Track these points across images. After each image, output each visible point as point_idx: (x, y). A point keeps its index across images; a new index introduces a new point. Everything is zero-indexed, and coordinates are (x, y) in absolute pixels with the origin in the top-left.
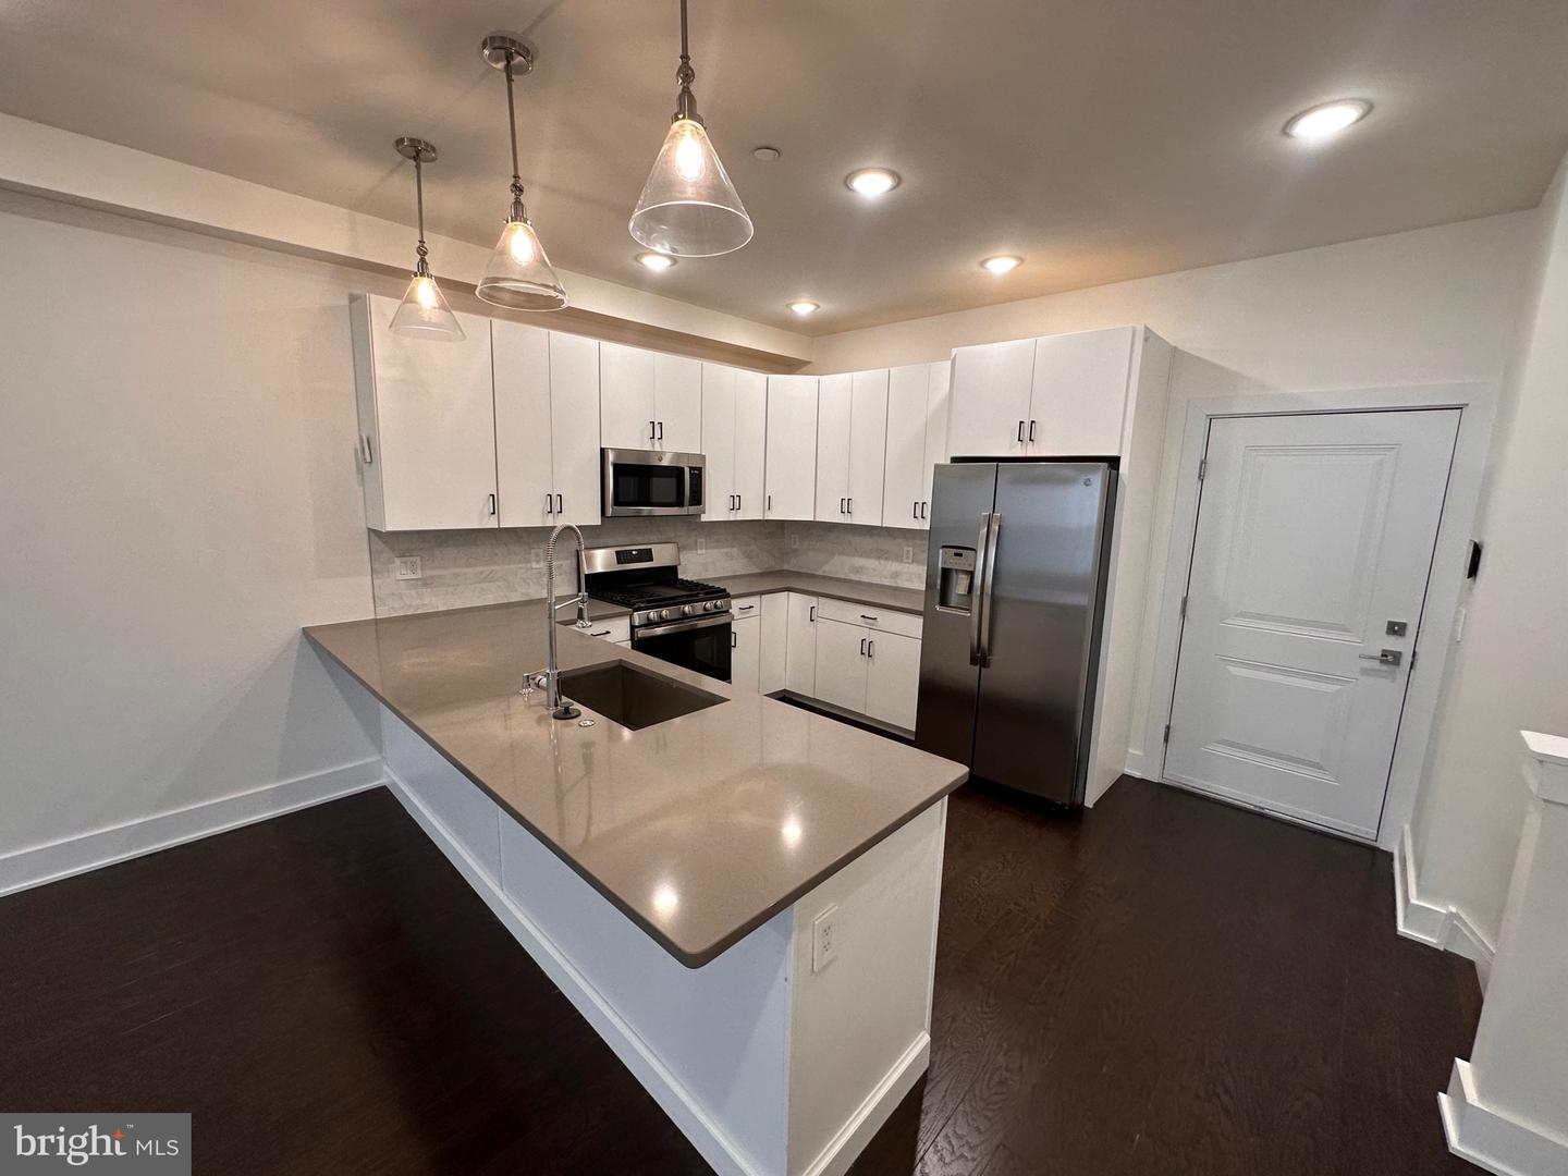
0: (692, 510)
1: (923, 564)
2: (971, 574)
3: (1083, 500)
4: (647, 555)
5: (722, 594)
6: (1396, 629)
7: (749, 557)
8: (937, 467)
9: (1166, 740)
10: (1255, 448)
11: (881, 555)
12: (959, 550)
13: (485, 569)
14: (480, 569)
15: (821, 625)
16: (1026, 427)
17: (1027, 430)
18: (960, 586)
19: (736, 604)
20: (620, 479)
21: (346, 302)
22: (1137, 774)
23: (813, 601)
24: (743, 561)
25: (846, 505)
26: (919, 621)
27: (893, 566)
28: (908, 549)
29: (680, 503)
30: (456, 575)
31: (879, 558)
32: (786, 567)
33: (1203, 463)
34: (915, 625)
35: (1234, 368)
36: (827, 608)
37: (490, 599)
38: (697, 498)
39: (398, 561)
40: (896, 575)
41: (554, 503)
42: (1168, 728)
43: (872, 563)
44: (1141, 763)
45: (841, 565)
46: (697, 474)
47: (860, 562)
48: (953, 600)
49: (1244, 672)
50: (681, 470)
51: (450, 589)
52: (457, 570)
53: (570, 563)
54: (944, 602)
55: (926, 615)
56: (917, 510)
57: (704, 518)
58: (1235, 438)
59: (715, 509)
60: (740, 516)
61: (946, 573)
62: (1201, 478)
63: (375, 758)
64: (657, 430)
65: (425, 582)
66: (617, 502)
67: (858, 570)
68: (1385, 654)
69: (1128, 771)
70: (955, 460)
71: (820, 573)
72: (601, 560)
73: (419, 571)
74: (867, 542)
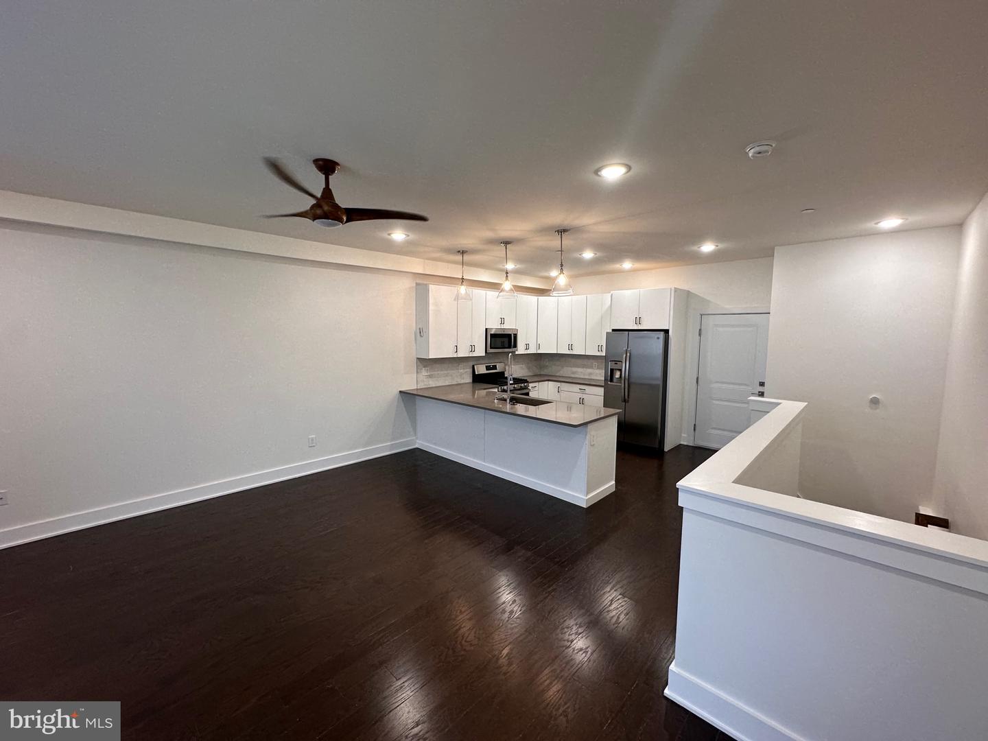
0: (514, 349)
1: (602, 369)
2: (621, 370)
3: (657, 345)
4: (495, 367)
5: (526, 381)
6: (762, 384)
7: (529, 368)
8: (607, 333)
9: (695, 430)
10: (716, 326)
11: (584, 366)
12: (616, 362)
13: (446, 372)
15: (563, 394)
16: (638, 319)
17: (638, 320)
18: (617, 375)
19: (531, 385)
20: (492, 339)
21: (415, 285)
22: (685, 443)
23: (559, 384)
24: (526, 370)
25: (571, 347)
26: (602, 390)
27: (589, 370)
28: (595, 363)
29: (510, 347)
30: (438, 374)
31: (583, 367)
32: (542, 373)
33: (700, 330)
34: (601, 391)
35: (708, 299)
36: (565, 386)
37: (447, 383)
38: (515, 346)
39: (423, 369)
40: (590, 374)
41: (473, 348)
42: (695, 425)
43: (580, 370)
44: (686, 440)
45: (567, 371)
46: (515, 336)
47: (575, 369)
48: (615, 380)
49: (717, 402)
50: (510, 335)
51: (437, 379)
52: (439, 372)
53: (470, 370)
54: (611, 380)
55: (605, 387)
56: (600, 347)
57: (517, 353)
58: (710, 322)
59: (521, 350)
60: (528, 352)
61: (612, 370)
62: (700, 335)
63: (414, 438)
64: (502, 321)
65: (430, 376)
66: (491, 348)
67: (573, 373)
68: (759, 392)
69: (682, 443)
70: (613, 330)
71: (557, 375)
72: (481, 369)
73: (429, 372)
74: (579, 361)
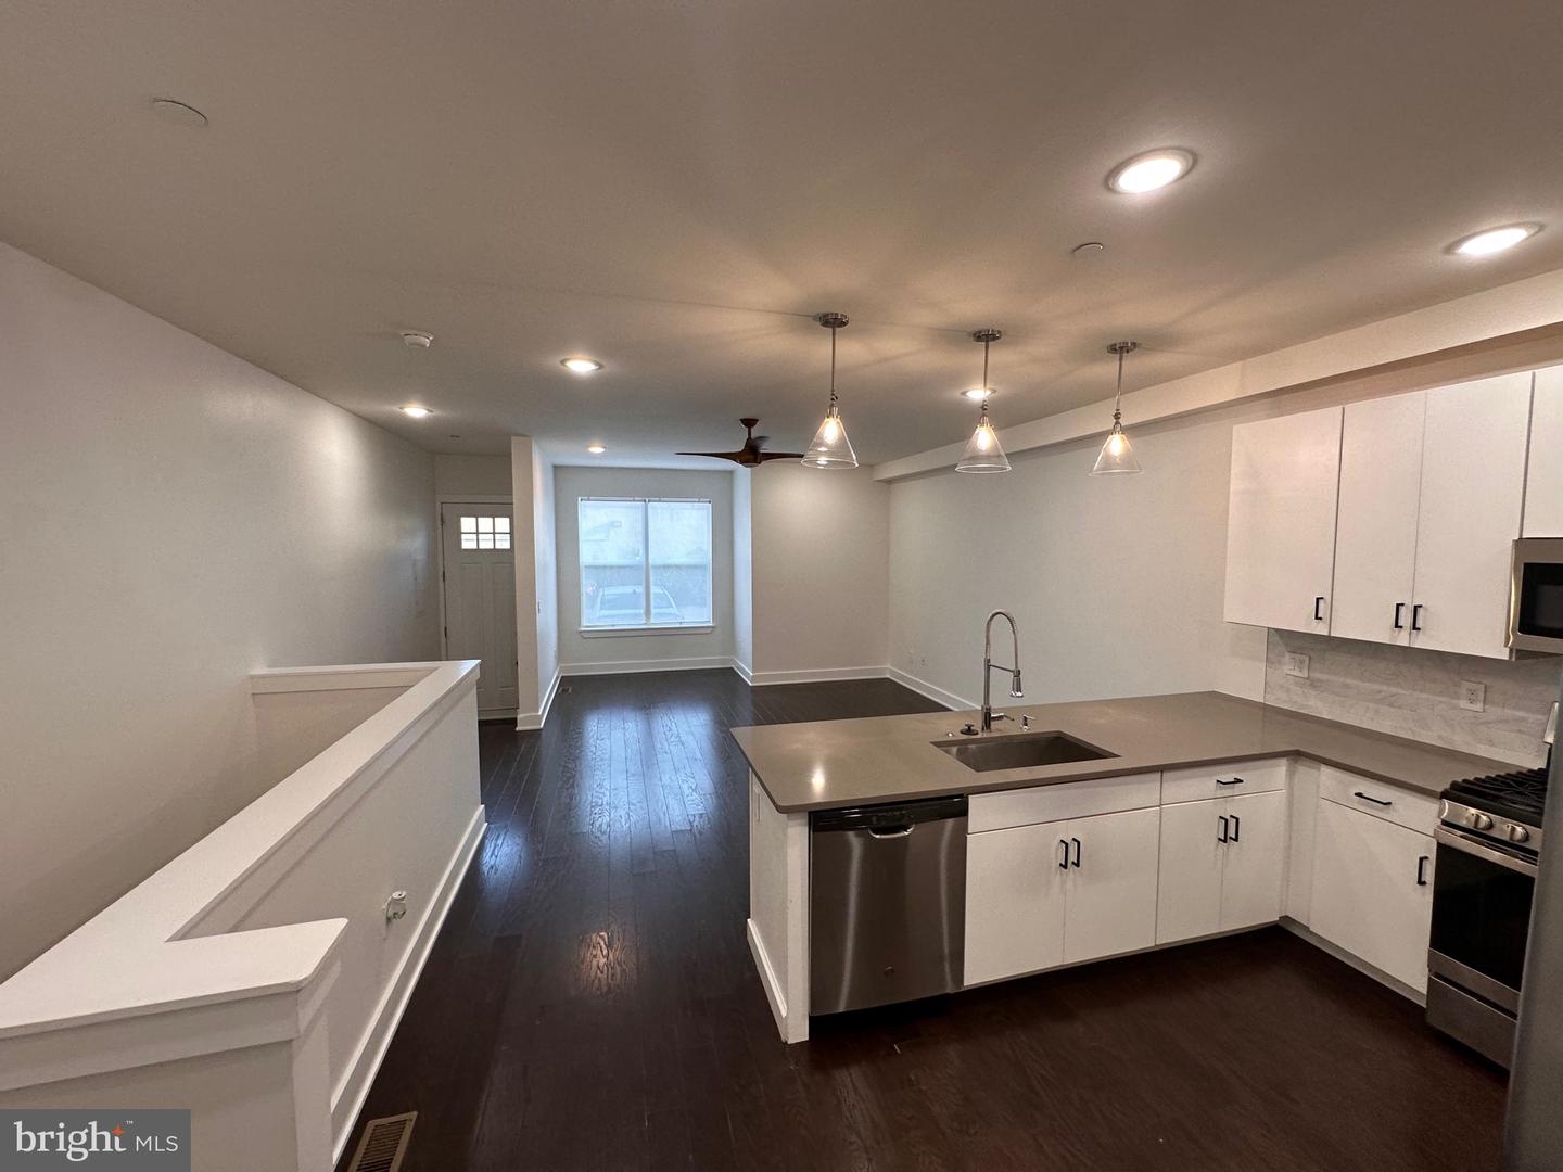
13: (1385, 688)
14: (1376, 687)
30: (1347, 686)
37: (1386, 725)
39: (1288, 656)
51: (1337, 698)
52: (1349, 681)
65: (1313, 684)
73: (1306, 671)
